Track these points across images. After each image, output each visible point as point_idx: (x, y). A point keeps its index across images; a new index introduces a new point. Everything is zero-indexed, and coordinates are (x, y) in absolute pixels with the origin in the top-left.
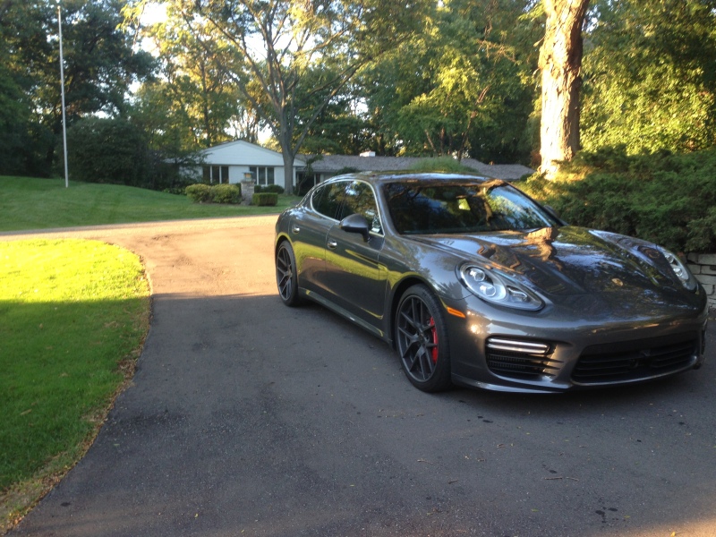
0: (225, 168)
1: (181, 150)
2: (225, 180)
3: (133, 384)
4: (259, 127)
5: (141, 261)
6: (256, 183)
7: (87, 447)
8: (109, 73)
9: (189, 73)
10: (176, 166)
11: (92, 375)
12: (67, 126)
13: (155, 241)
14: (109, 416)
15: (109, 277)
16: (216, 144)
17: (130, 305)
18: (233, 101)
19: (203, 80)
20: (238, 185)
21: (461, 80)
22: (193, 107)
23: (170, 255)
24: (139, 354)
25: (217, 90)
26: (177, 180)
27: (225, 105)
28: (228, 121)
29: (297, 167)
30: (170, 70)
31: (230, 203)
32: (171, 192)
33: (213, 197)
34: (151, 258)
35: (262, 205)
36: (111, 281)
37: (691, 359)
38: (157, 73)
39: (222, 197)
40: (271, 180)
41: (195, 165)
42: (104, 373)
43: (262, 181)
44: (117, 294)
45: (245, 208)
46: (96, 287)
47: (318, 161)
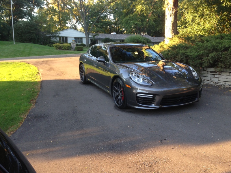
0: (66, 38)
1: (52, 31)
2: (67, 42)
3: (35, 107)
4: (78, 24)
5: (38, 69)
6: (76, 43)
7: (21, 124)
8: (27, 6)
9: (54, 6)
10: (50, 37)
11: (22, 104)
12: (14, 24)
13: (43, 63)
14: (28, 116)
15: (28, 74)
16: (63, 29)
17: (35, 83)
18: (69, 15)
19: (58, 8)
20: (70, 44)
21: (143, 9)
22: (55, 17)
23: (47, 67)
24: (37, 98)
25: (63, 11)
26: (50, 42)
27: (66, 17)
28: (67, 22)
29: (90, 38)
30: (47, 5)
31: (68, 50)
32: (48, 46)
33: (62, 48)
34: (41, 68)
35: (78, 50)
36: (29, 75)
37: (195, 99)
38: (43, 6)
39: (65, 48)
40: (82, 42)
41: (56, 37)
42: (26, 104)
43: (79, 42)
44: (31, 80)
45: (73, 51)
46: (24, 77)
47: (97, 36)
